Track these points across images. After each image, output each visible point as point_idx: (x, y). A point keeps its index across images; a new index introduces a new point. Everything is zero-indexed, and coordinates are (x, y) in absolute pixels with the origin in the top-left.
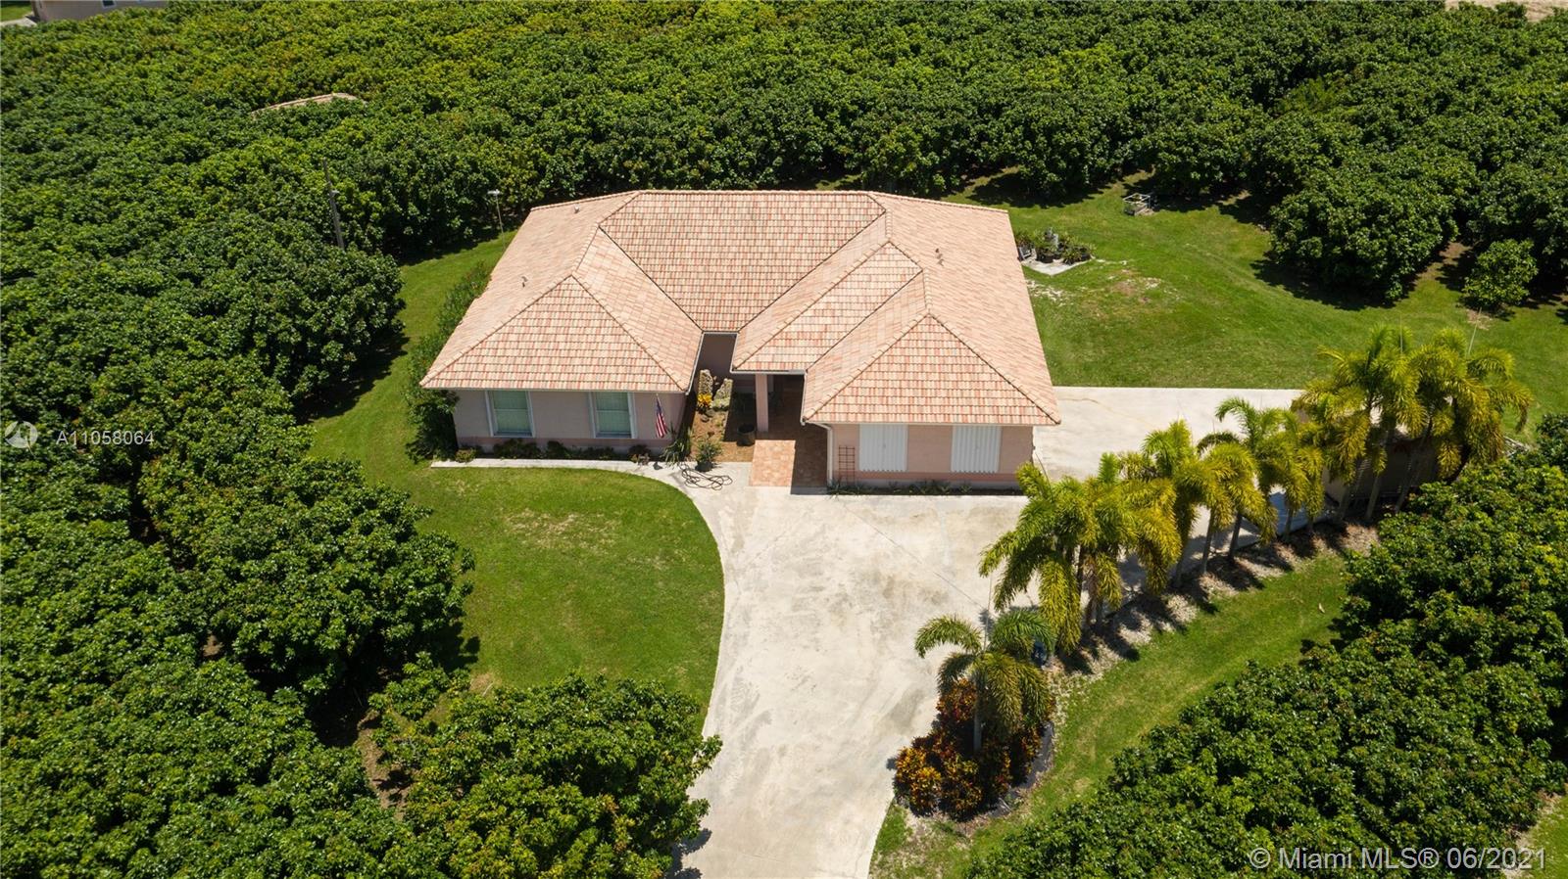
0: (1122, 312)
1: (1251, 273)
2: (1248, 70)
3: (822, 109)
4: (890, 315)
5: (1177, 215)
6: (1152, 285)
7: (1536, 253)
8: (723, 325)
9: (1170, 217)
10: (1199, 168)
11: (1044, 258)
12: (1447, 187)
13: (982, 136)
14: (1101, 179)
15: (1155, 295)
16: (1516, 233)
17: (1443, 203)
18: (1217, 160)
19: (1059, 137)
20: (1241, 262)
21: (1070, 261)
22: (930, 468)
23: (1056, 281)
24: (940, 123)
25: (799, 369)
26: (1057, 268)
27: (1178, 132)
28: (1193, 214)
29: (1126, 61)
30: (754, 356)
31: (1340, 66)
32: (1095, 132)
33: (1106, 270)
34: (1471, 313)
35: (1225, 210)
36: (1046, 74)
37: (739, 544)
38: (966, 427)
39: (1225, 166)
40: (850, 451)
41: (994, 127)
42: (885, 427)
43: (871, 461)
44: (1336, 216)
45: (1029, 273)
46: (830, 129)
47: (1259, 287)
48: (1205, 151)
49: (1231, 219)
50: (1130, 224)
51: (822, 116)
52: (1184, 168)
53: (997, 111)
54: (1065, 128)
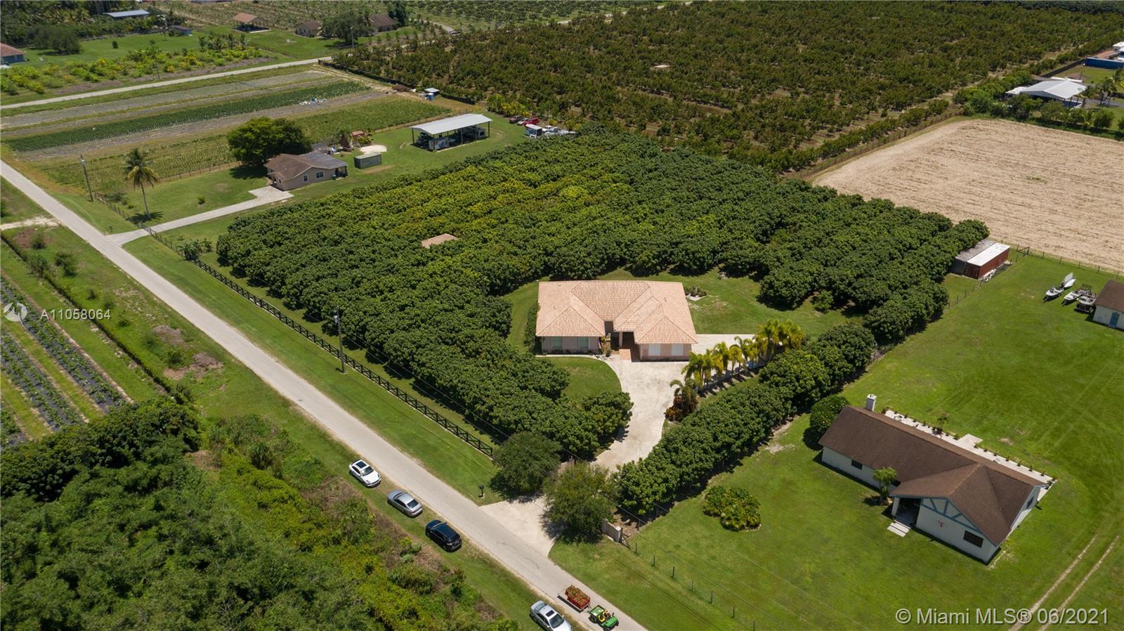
0: (715, 313)
1: (755, 299)
2: (760, 225)
3: (619, 244)
4: (654, 317)
5: (735, 279)
6: (725, 304)
7: (833, 294)
8: (609, 319)
9: (732, 280)
10: (741, 265)
11: (693, 296)
12: (812, 274)
13: (672, 253)
14: (710, 267)
15: (725, 307)
16: (828, 289)
17: (810, 279)
18: (746, 262)
19: (698, 255)
20: (753, 296)
21: (701, 296)
22: (666, 355)
23: (696, 303)
24: (658, 249)
25: (632, 330)
26: (697, 298)
27: (734, 253)
28: (740, 279)
29: (719, 222)
30: (619, 327)
31: (792, 224)
32: (708, 253)
33: (712, 299)
34: (816, 312)
35: (751, 277)
36: (692, 228)
37: (621, 374)
38: (675, 344)
39: (749, 263)
40: (646, 351)
41: (676, 251)
42: (655, 344)
43: (652, 353)
44: (777, 284)
45: (689, 300)
46: (622, 250)
47: (757, 304)
48: (742, 259)
49: (752, 280)
50: (720, 282)
51: (619, 246)
52: (736, 265)
53: (677, 244)
54: (698, 252)
